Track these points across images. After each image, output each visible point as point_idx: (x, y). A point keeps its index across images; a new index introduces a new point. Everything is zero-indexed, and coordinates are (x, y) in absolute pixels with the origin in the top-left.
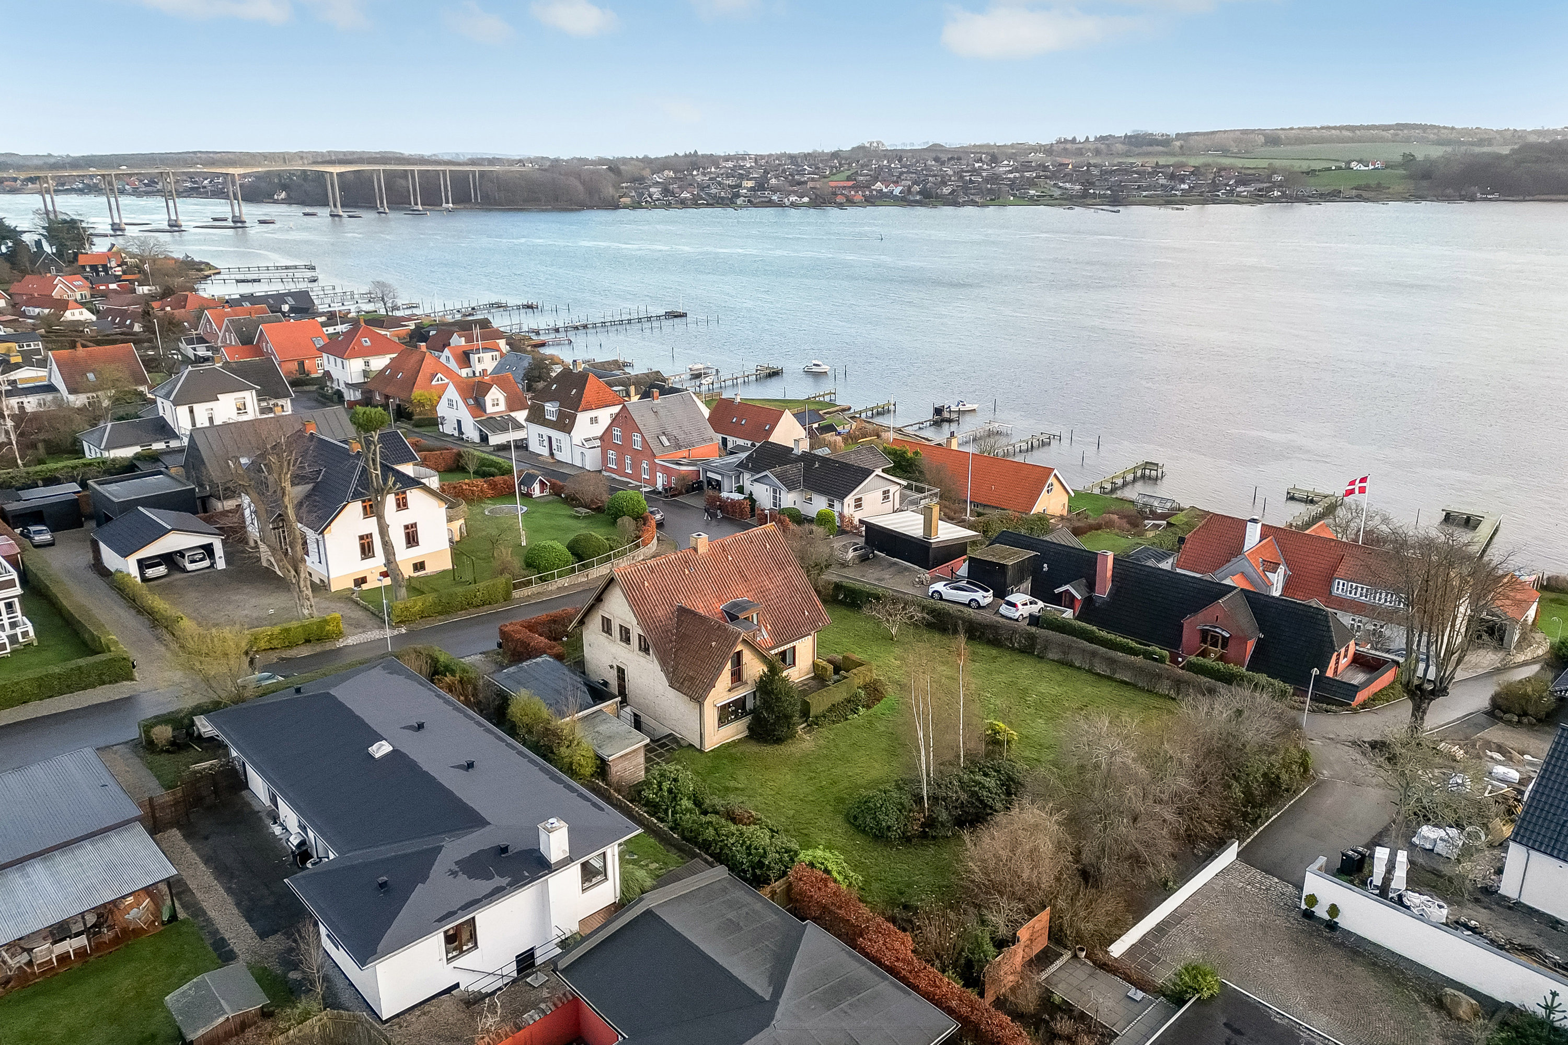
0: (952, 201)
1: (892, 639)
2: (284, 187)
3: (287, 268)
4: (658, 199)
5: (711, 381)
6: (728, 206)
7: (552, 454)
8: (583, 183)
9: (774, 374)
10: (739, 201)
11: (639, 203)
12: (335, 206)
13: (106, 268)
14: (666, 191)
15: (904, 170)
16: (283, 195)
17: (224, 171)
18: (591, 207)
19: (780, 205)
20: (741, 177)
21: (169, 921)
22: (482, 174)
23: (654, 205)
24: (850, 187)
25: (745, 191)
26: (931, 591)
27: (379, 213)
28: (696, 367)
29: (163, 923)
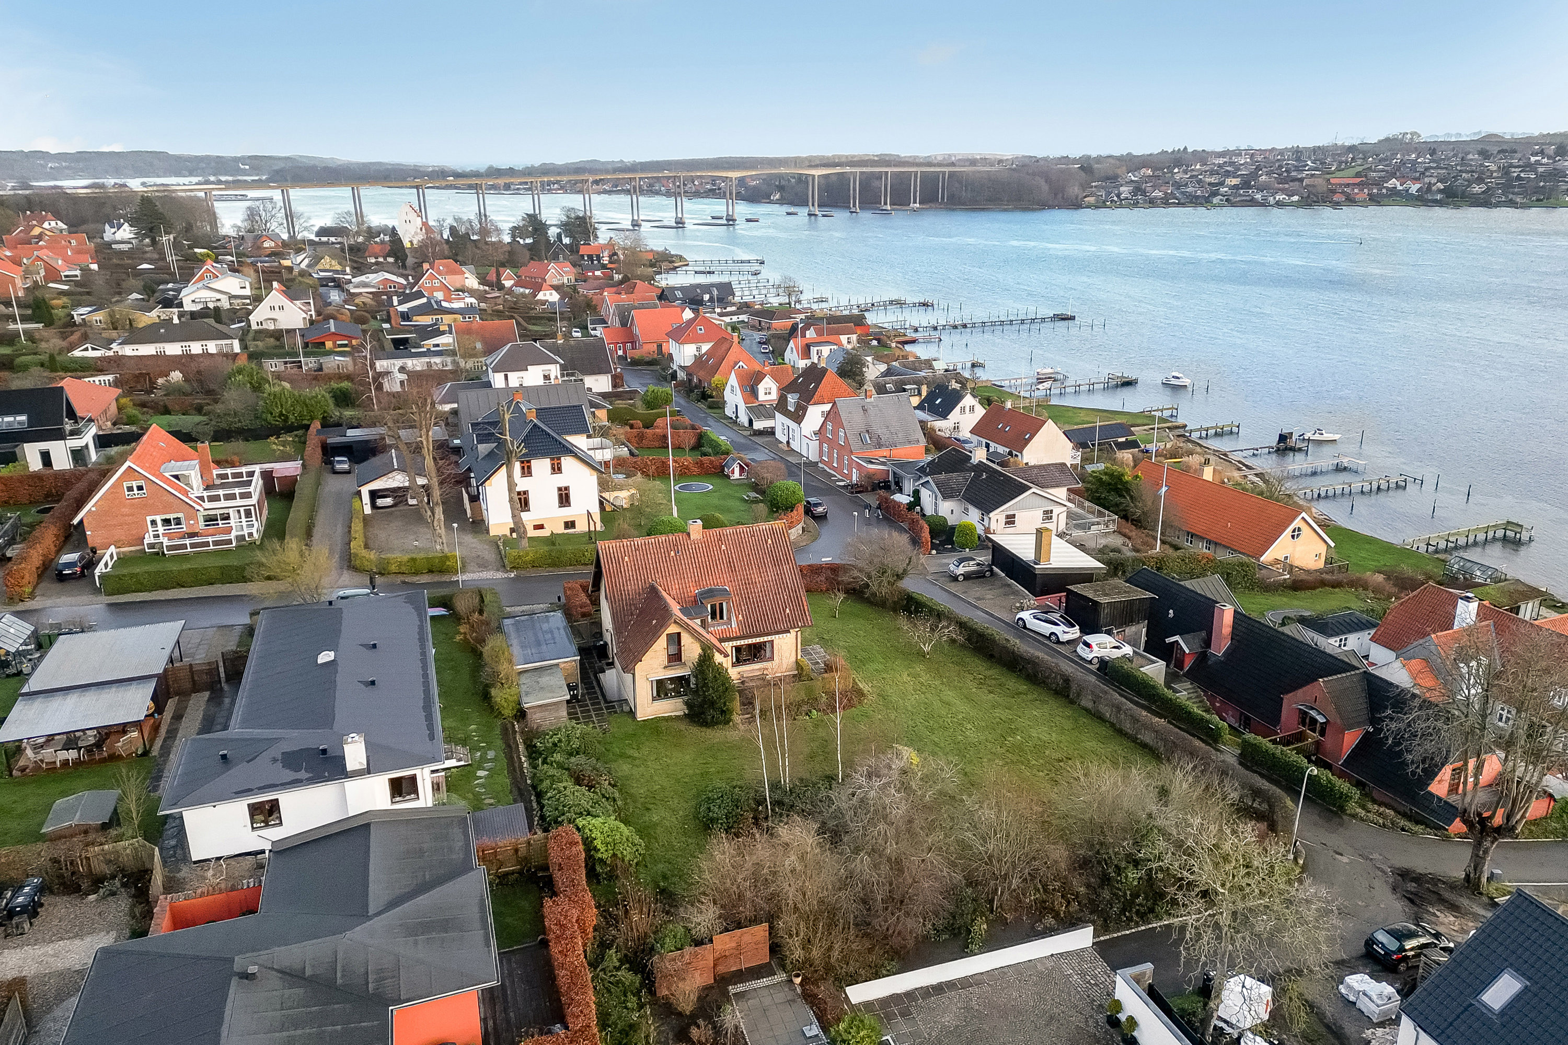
0: (1484, 201)
1: (924, 656)
2: (781, 188)
3: (742, 262)
4: (1127, 199)
5: (1049, 386)
6: (1201, 205)
7: (788, 442)
8: (1048, 181)
9: (1128, 383)
10: (1216, 200)
11: (1104, 202)
12: (813, 205)
13: (599, 258)
14: (1138, 189)
15: (1431, 164)
16: (777, 196)
17: (724, 174)
18: (1051, 207)
19: (1264, 204)
20: (1228, 174)
21: (142, 755)
22: (952, 174)
23: (1120, 203)
24: (1354, 184)
25: (1226, 189)
26: (1018, 617)
27: (852, 212)
28: (1045, 371)
29: (137, 754)
